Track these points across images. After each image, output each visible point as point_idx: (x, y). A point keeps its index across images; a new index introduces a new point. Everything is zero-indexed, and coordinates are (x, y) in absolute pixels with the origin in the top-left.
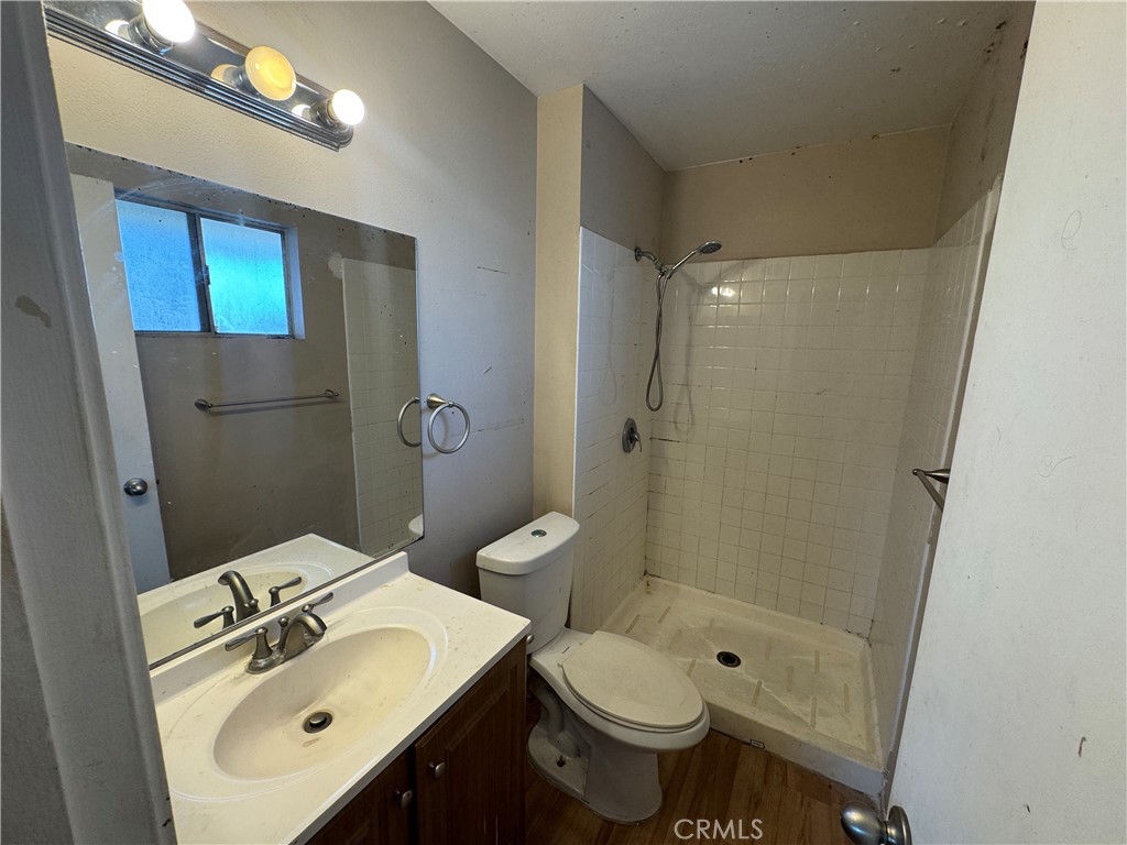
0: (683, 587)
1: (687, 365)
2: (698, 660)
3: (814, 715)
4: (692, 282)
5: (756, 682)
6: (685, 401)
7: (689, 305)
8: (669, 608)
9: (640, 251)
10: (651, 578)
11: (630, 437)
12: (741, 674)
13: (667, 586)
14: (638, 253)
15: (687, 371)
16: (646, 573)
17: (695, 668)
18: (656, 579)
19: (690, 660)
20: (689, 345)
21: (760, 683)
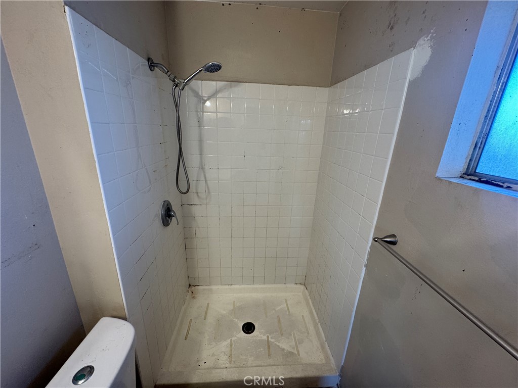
0: (214, 287)
1: (201, 155)
2: (233, 339)
3: (297, 346)
4: (197, 94)
5: (265, 338)
6: (202, 178)
7: (197, 112)
8: (208, 303)
9: (153, 63)
10: (193, 288)
11: (168, 214)
12: (257, 336)
13: (204, 290)
14: (152, 65)
15: (201, 158)
16: (190, 285)
17: (233, 346)
18: (197, 287)
19: (229, 341)
20: (201, 141)
21: (268, 337)
